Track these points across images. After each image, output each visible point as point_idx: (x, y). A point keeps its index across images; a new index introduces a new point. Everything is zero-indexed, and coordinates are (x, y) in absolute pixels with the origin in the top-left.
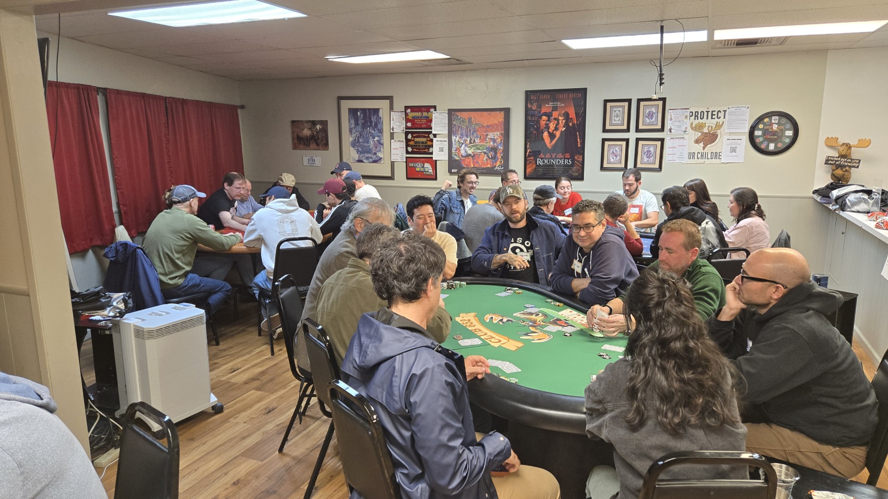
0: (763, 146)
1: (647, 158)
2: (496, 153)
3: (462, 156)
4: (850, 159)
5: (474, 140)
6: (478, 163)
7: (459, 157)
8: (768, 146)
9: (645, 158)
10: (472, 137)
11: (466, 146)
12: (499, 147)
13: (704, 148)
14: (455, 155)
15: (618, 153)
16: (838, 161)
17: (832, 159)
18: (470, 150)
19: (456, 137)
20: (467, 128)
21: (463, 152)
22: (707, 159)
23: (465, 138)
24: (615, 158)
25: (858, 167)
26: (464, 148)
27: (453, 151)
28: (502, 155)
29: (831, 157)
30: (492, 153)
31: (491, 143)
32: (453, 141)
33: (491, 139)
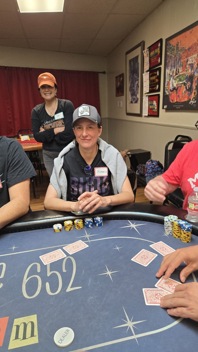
2: (192, 83)
3: (170, 90)
5: (179, 69)
6: (179, 96)
7: (169, 92)
10: (177, 66)
11: (173, 78)
12: (195, 74)
14: (167, 89)
18: (175, 82)
19: (168, 69)
20: (175, 57)
21: (171, 86)
23: (173, 69)
26: (172, 81)
27: (166, 86)
28: (196, 84)
30: (189, 83)
31: (190, 70)
32: (166, 75)
33: (190, 64)
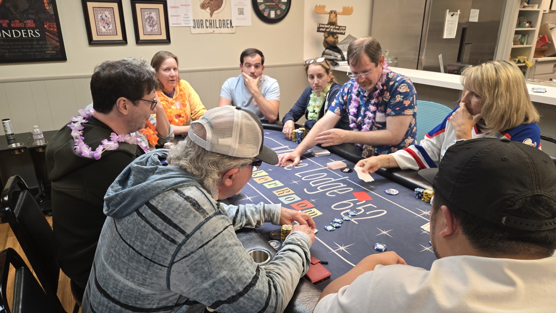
0: (266, 14)
1: (150, 26)
4: (338, 26)
8: (269, 14)
9: (148, 27)
13: (211, 15)
15: (110, 20)
16: (328, 28)
17: (323, 26)
22: (216, 28)
24: (107, 27)
25: (344, 34)
29: (322, 24)
